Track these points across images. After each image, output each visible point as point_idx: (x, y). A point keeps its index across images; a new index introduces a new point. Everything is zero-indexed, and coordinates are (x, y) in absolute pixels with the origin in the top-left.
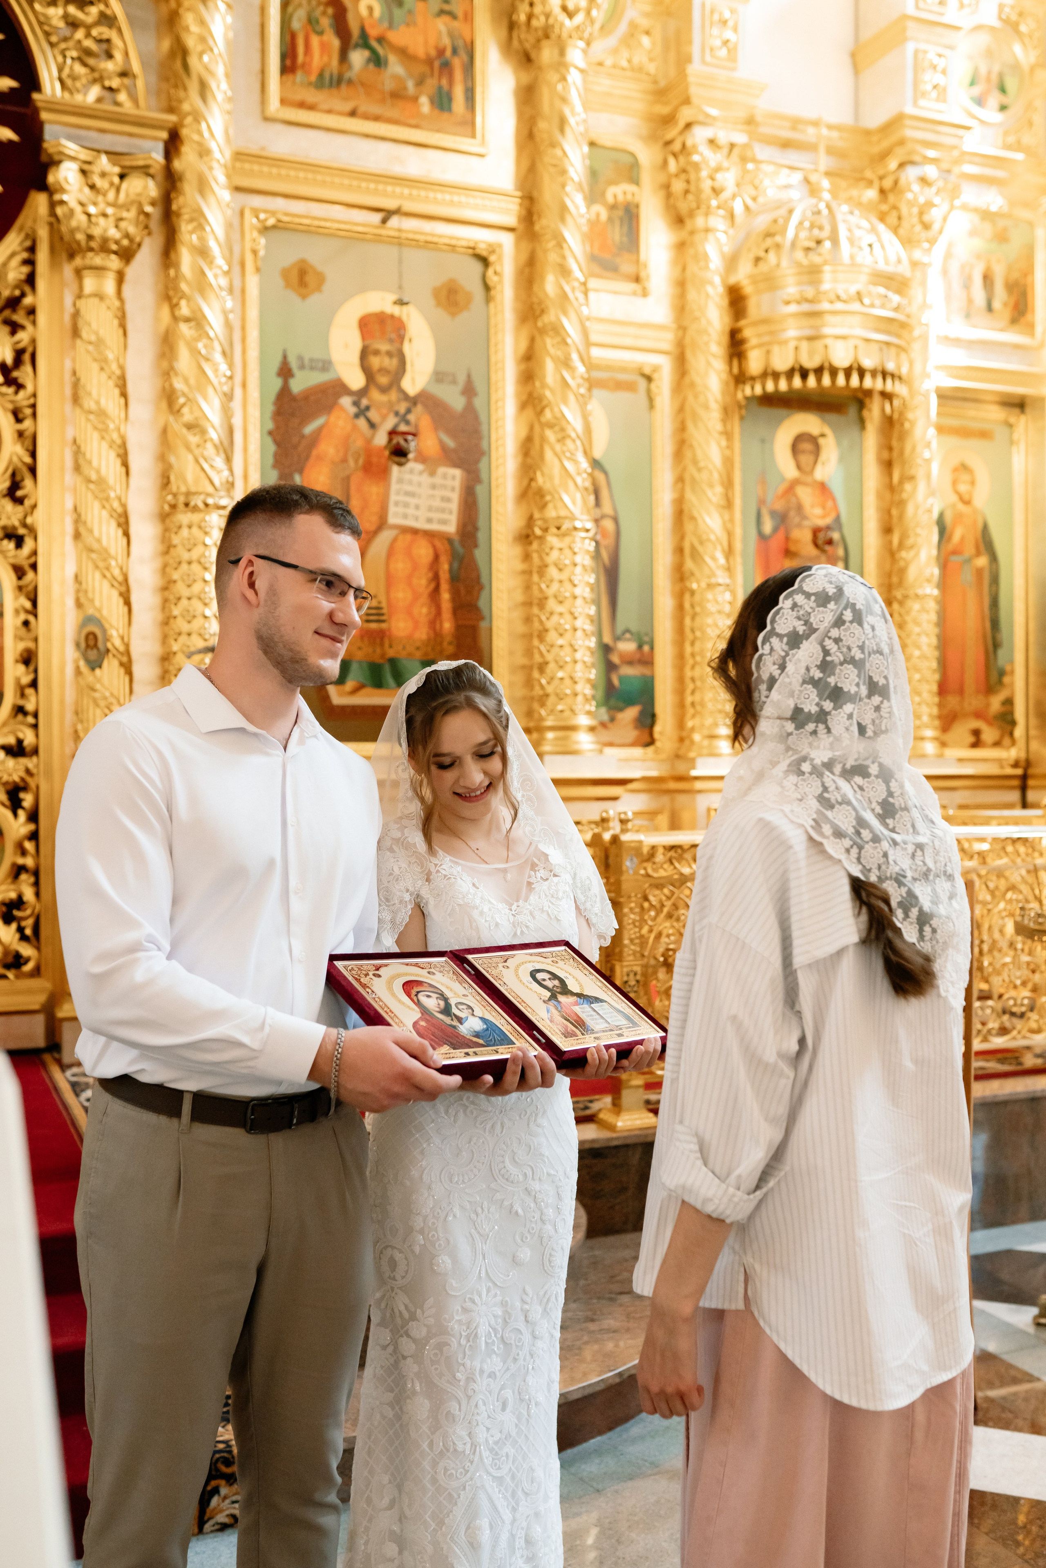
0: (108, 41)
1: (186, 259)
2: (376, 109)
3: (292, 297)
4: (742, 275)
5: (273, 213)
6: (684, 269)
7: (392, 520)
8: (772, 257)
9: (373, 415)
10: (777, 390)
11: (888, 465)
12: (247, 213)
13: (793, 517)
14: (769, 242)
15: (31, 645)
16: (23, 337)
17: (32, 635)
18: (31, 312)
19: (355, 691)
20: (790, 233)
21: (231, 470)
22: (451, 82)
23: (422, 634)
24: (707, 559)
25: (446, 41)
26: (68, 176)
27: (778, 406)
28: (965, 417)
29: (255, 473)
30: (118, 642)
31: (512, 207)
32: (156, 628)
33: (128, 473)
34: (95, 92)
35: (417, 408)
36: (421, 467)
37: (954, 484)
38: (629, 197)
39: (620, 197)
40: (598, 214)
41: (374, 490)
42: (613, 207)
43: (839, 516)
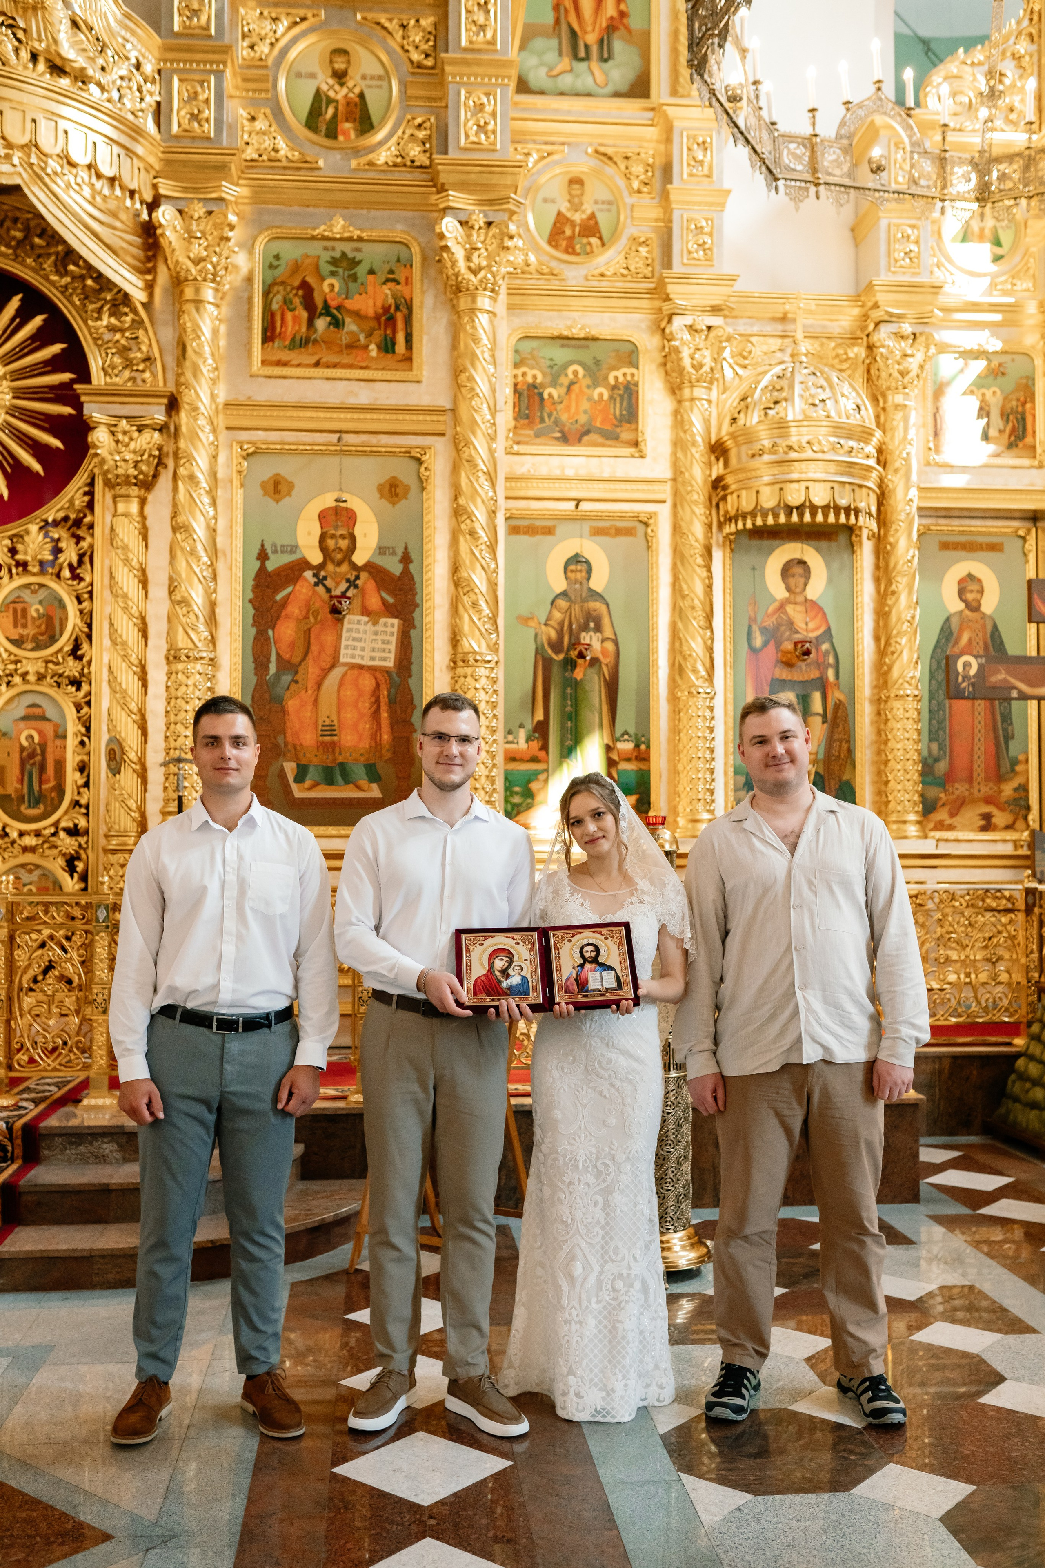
0: (137, 338)
1: (184, 486)
2: (334, 359)
3: (269, 502)
4: (722, 433)
5: (254, 443)
7: (342, 660)
8: (742, 417)
9: (329, 583)
10: (765, 525)
12: (235, 445)
13: (784, 632)
14: (742, 405)
15: (85, 758)
16: (84, 544)
17: (86, 751)
18: (91, 526)
19: (311, 788)
20: (757, 396)
21: (210, 631)
22: (394, 332)
23: (365, 744)
25: (390, 301)
26: (100, 437)
27: (768, 538)
28: (971, 533)
29: (238, 631)
30: (132, 756)
31: (442, 418)
32: (163, 745)
33: (145, 636)
34: (127, 374)
35: (364, 575)
36: (366, 619)
37: (961, 592)
38: (629, 378)
39: (621, 379)
40: (601, 395)
41: (329, 638)
42: (614, 387)
43: (829, 629)
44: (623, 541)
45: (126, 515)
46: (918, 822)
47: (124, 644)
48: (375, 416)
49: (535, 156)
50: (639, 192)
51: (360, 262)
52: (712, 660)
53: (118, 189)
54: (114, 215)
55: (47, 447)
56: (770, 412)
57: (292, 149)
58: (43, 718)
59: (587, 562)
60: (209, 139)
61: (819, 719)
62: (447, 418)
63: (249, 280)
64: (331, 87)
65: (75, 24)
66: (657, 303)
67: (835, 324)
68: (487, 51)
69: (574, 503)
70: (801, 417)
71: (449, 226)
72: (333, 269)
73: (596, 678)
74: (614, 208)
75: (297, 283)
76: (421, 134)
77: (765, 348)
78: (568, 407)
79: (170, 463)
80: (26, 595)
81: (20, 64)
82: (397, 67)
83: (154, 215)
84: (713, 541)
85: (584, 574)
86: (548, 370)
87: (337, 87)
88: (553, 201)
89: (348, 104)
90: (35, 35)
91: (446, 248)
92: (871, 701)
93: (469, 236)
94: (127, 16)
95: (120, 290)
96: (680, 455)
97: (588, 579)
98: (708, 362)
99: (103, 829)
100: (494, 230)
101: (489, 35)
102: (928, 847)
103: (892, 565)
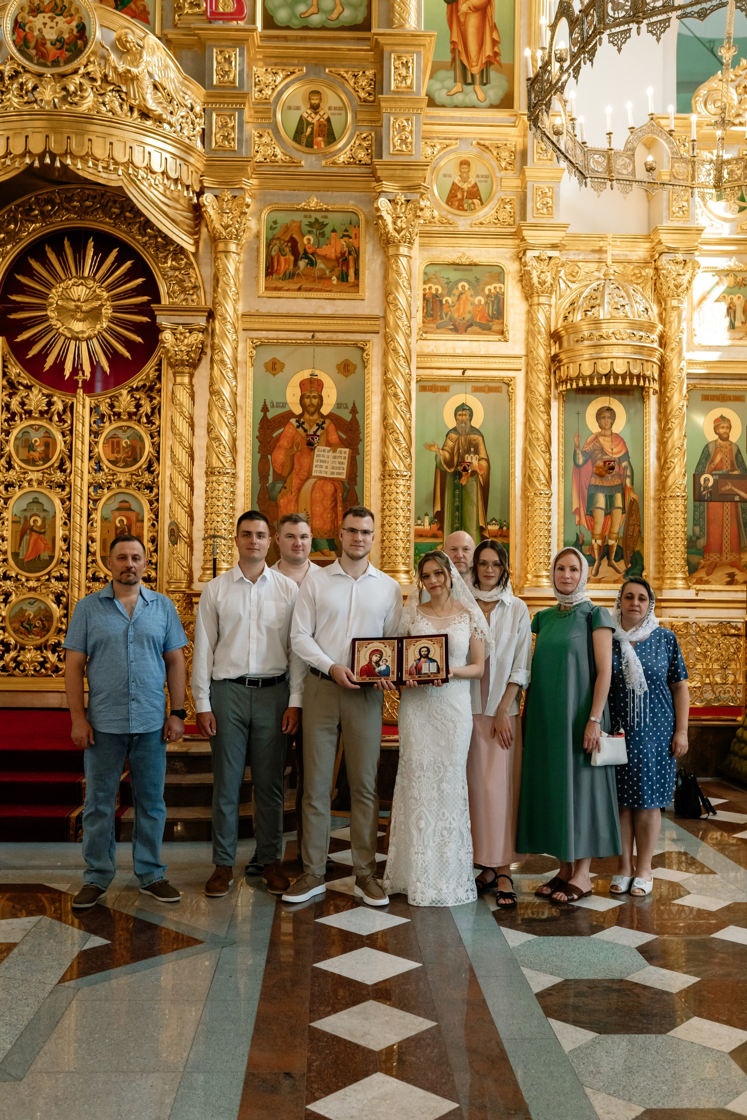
1: (215, 367)
2: (310, 286)
3: (269, 375)
4: (557, 326)
5: (260, 339)
7: (314, 474)
9: (306, 426)
10: (585, 386)
12: (248, 340)
13: (598, 454)
15: (155, 534)
16: (155, 402)
17: (155, 530)
18: (159, 391)
20: (580, 303)
22: (348, 268)
23: (328, 527)
25: (346, 249)
26: (167, 336)
27: (588, 393)
28: (723, 389)
29: (249, 456)
30: (184, 533)
31: (377, 323)
32: (203, 527)
33: (193, 459)
34: (182, 296)
35: (328, 421)
36: (329, 448)
37: (716, 429)
38: (498, 290)
39: (493, 291)
40: (480, 301)
41: (306, 460)
42: (488, 296)
43: (627, 452)
44: (493, 395)
45: (181, 384)
46: (684, 579)
47: (180, 464)
48: (335, 322)
49: (438, 147)
50: (506, 169)
51: (327, 225)
52: (550, 473)
53: (180, 186)
54: (177, 201)
55: (133, 342)
56: (589, 313)
57: (285, 155)
58: (129, 509)
59: (470, 410)
60: (235, 151)
61: (620, 511)
62: (381, 322)
63: (258, 236)
64: (310, 115)
65: (155, 87)
66: (517, 242)
67: (634, 253)
68: (407, 93)
69: (461, 371)
70: (608, 317)
71: (383, 203)
72: (310, 229)
73: (475, 483)
74: (489, 180)
75: (287, 239)
76: (365, 144)
77: (587, 270)
78: (458, 310)
79: (209, 351)
80: (120, 433)
81: (123, 113)
82: (350, 102)
83: (200, 199)
84: (552, 396)
85: (467, 417)
86: (445, 286)
87: (313, 115)
88: (450, 176)
89: (320, 125)
90: (132, 96)
91: (381, 217)
92: (654, 499)
93: (395, 209)
94: (185, 78)
95: (178, 245)
96: (530, 340)
97: (470, 420)
98: (549, 280)
99: (166, 578)
100: (410, 206)
101: (409, 82)
102: (690, 594)
103: (669, 411)
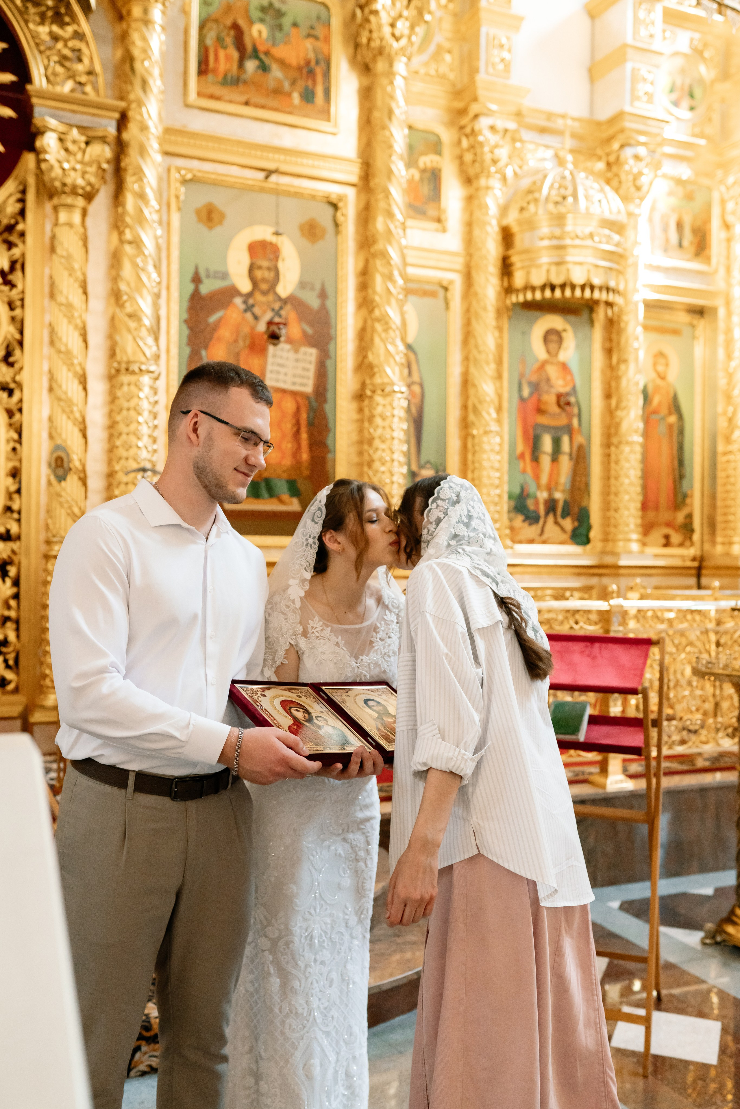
0: (79, 50)
1: (130, 201)
2: (262, 101)
3: (203, 228)
4: (512, 219)
5: (190, 170)
6: (471, 214)
8: (532, 208)
9: (257, 310)
10: (534, 298)
11: (609, 352)
12: (173, 171)
13: (544, 386)
14: (530, 197)
15: (17, 464)
16: (16, 252)
17: (18, 457)
18: (22, 235)
20: (545, 191)
21: (158, 346)
22: (314, 83)
23: (288, 462)
24: (484, 414)
25: (311, 55)
26: (50, 142)
27: (535, 310)
28: (663, 320)
29: (174, 349)
30: (75, 462)
33: (85, 342)
34: (70, 84)
35: (287, 307)
37: (655, 365)
38: (435, 164)
39: (428, 164)
40: (413, 175)
41: (256, 362)
42: (423, 170)
43: (575, 387)
44: (428, 301)
45: (70, 225)
46: (638, 541)
48: (298, 160)
51: (285, 14)
52: (500, 405)
61: (567, 458)
66: (461, 103)
72: (261, 15)
75: (229, 23)
79: (110, 180)
92: (602, 445)
99: (43, 535)
